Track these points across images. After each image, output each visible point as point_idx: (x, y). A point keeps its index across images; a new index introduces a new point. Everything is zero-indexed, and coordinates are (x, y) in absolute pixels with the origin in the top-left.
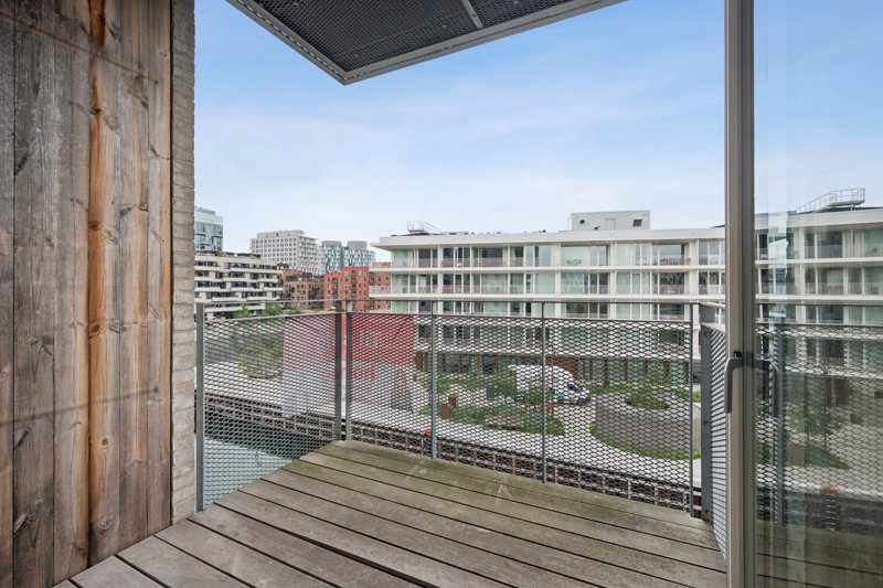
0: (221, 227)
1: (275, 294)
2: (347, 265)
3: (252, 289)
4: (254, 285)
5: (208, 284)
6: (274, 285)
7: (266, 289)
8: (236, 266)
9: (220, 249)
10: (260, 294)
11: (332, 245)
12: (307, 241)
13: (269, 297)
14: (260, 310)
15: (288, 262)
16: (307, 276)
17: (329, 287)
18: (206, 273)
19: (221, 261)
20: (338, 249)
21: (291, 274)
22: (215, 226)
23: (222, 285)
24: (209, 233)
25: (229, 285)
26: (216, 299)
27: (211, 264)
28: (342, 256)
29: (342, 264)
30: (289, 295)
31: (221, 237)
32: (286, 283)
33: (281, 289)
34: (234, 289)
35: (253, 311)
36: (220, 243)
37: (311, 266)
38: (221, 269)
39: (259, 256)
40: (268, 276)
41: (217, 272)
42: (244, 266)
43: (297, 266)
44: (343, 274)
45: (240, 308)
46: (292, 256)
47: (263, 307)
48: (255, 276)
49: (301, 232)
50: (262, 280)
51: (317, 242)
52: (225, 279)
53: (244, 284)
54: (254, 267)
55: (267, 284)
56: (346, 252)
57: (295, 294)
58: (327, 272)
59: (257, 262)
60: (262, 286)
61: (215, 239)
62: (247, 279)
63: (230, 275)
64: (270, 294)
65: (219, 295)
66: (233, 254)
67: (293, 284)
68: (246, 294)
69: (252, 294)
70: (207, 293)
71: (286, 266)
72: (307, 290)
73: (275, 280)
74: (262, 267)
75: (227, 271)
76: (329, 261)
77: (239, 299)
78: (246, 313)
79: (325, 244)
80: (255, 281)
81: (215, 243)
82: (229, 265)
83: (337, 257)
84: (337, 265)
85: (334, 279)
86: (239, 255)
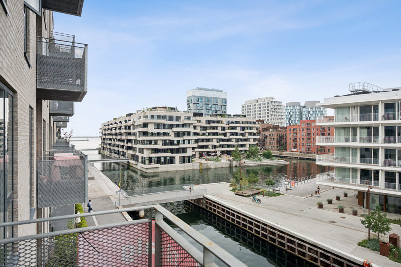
0: (225, 99)
1: (254, 140)
2: (304, 119)
3: (241, 137)
4: (242, 135)
5: (217, 134)
6: (254, 134)
7: (249, 137)
8: (232, 123)
9: (225, 112)
10: (246, 140)
11: (293, 105)
12: (276, 104)
13: (251, 142)
14: (246, 150)
15: (264, 119)
16: (275, 128)
17: (290, 135)
18: (216, 127)
19: (224, 120)
20: (298, 107)
21: (265, 127)
22: (222, 99)
23: (225, 134)
24: (219, 103)
25: (228, 135)
26: (221, 143)
27: (219, 122)
28: (301, 113)
29: (301, 118)
30: (264, 141)
31: (225, 105)
32: (262, 133)
33: (258, 137)
34: (231, 137)
35: (241, 151)
36: (225, 109)
37: (279, 121)
38: (224, 125)
39: (245, 116)
40: (251, 128)
41: (222, 127)
42: (237, 122)
43: (270, 121)
44: (301, 125)
45: (234, 149)
46: (267, 115)
47: (247, 148)
48: (243, 129)
49: (272, 98)
50: (247, 131)
51: (282, 104)
52: (226, 131)
53: (237, 134)
54: (242, 123)
55: (250, 134)
56: (304, 110)
57: (268, 140)
58: (290, 125)
59: (244, 120)
60: (247, 135)
61: (223, 107)
62: (238, 131)
63: (229, 128)
64: (251, 140)
65: (223, 140)
66: (230, 115)
67: (267, 133)
68: (238, 140)
69: (241, 140)
70: (217, 139)
71: (262, 121)
72: (275, 137)
73: (254, 131)
74: (247, 123)
75: (227, 126)
76: (291, 116)
77: (234, 143)
78: (237, 152)
79: (288, 105)
80: (243, 132)
81: (222, 109)
82: (228, 123)
83: (297, 113)
84: (297, 119)
85: (294, 129)
86: (234, 116)
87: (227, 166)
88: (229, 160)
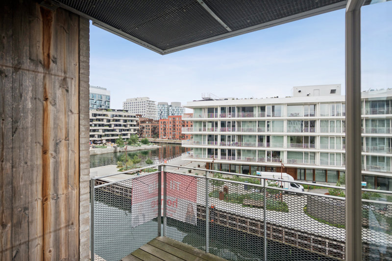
0: (109, 96)
1: (135, 130)
2: (170, 115)
3: (124, 128)
4: (125, 126)
5: (103, 125)
6: (135, 126)
7: (131, 128)
8: (116, 116)
9: (109, 107)
10: (128, 130)
11: (163, 104)
12: (151, 103)
13: (132, 132)
14: (128, 139)
15: (141, 114)
16: (151, 121)
17: (161, 126)
18: (102, 120)
19: (110, 114)
20: (166, 106)
21: (143, 120)
22: (106, 96)
23: (110, 126)
24: (104, 99)
25: (113, 126)
26: (107, 133)
27: (104, 115)
28: (168, 110)
29: (168, 114)
30: (142, 131)
31: (109, 102)
32: (140, 124)
33: (138, 128)
34: (115, 128)
35: (124, 139)
36: (109, 104)
37: (153, 115)
38: (109, 118)
39: (127, 111)
40: (132, 121)
41: (107, 119)
42: (120, 116)
43: (146, 116)
44: (168, 120)
45: (118, 137)
46: (144, 111)
47: (129, 137)
48: (125, 121)
49: (148, 98)
50: (128, 123)
51: (155, 103)
52: (111, 123)
53: (120, 125)
54: (125, 116)
55: (131, 125)
56: (170, 108)
57: (145, 130)
58: (161, 119)
59: (126, 114)
60: (128, 126)
61: (107, 103)
62: (122, 123)
63: (113, 120)
64: (132, 130)
65: (108, 130)
66: (115, 110)
67: (144, 125)
68: (121, 130)
69: (124, 130)
70: (103, 130)
71: (140, 116)
72: (150, 128)
73: (135, 123)
74: (129, 116)
75: (112, 118)
76: (162, 112)
77: (118, 132)
78: (121, 140)
79: (160, 104)
80: (125, 124)
81: (107, 105)
82: (113, 116)
83: (166, 110)
84: (166, 115)
85: (164, 122)
86: (118, 110)
87: (112, 151)
88: (114, 147)
